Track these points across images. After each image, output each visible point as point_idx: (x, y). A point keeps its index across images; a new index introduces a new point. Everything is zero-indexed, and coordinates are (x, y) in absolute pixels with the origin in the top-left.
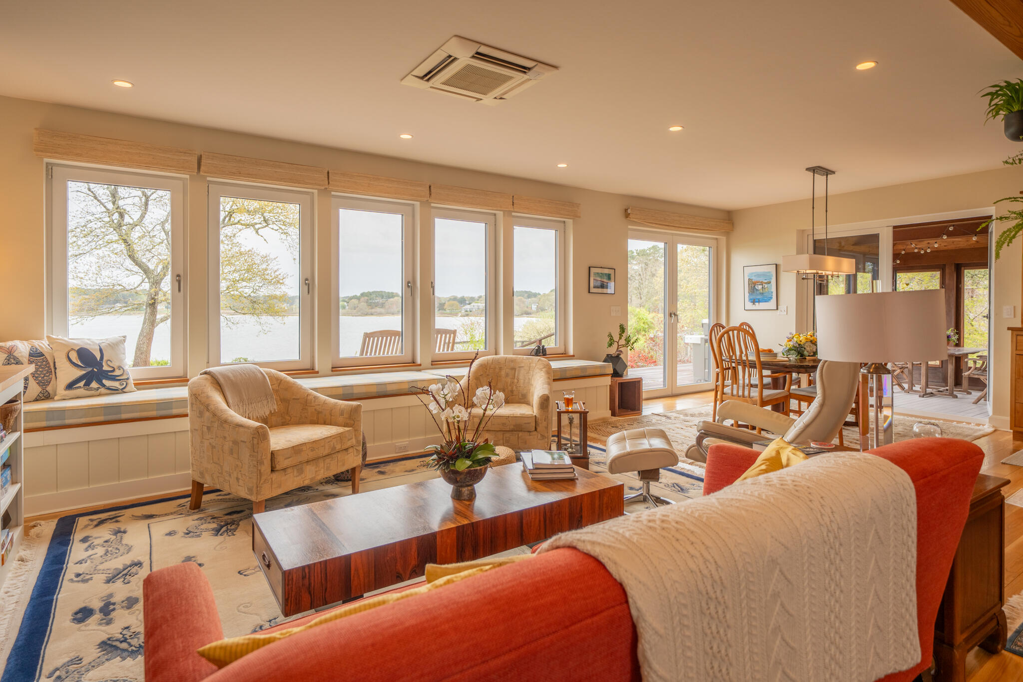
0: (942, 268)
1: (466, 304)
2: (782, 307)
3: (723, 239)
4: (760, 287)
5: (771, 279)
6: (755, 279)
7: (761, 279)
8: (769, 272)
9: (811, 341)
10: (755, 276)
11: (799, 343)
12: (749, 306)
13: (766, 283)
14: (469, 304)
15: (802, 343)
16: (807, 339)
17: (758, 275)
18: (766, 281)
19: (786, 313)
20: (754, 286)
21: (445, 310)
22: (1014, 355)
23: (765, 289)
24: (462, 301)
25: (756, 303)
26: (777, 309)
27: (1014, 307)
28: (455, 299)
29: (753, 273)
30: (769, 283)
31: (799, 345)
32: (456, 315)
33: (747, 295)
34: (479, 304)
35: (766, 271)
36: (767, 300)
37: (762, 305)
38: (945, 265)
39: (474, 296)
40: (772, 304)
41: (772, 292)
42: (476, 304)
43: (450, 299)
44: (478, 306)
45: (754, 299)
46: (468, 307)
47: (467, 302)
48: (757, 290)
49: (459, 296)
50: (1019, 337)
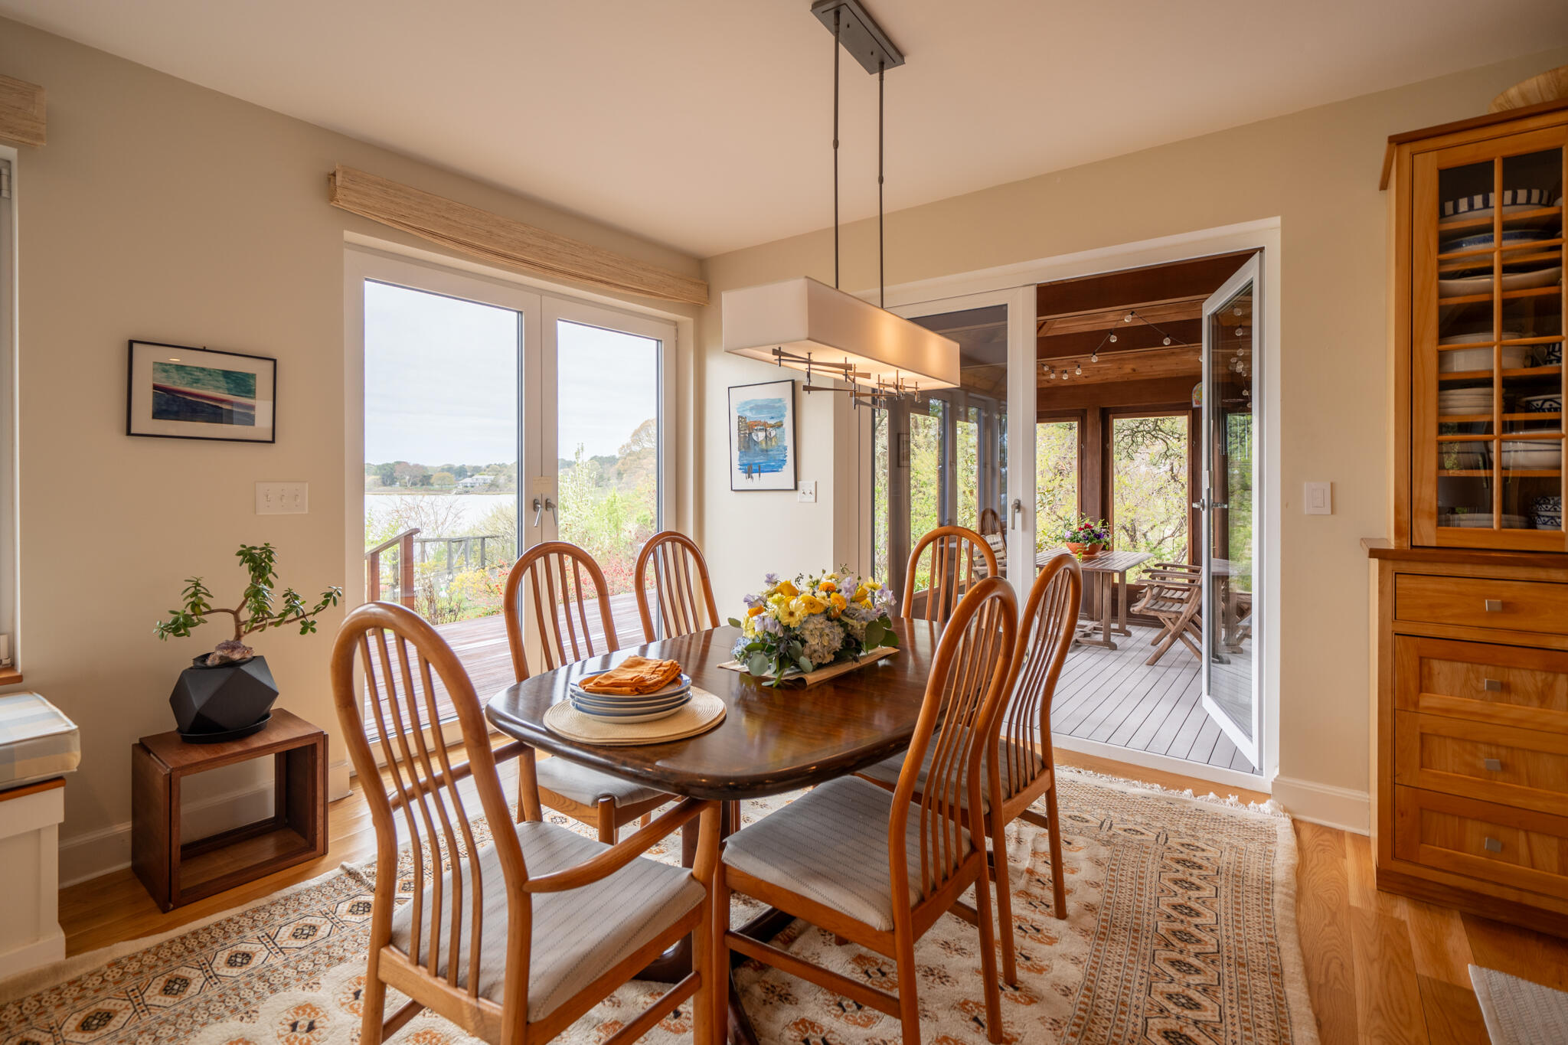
0: (1081, 416)
1: (466, 476)
2: (806, 483)
3: (687, 321)
4: (761, 435)
5: (783, 416)
6: (751, 416)
7: (763, 417)
8: (780, 400)
9: (826, 611)
10: (751, 409)
11: (785, 620)
12: (741, 480)
13: (772, 426)
14: (471, 476)
15: (794, 622)
16: (811, 604)
17: (758, 408)
18: (772, 422)
19: (813, 499)
20: (750, 434)
21: (432, 485)
22: (1389, 637)
23: (771, 439)
24: (461, 472)
25: (753, 475)
26: (796, 488)
27: (1332, 484)
28: (450, 469)
29: (746, 403)
30: (779, 425)
31: (787, 628)
32: (449, 492)
33: (736, 454)
34: (486, 477)
35: (773, 397)
36: (776, 467)
37: (766, 480)
38: (1085, 411)
39: (479, 465)
40: (785, 478)
41: (785, 449)
42: (481, 477)
43: (443, 470)
44: (485, 480)
45: (750, 465)
46: (468, 480)
47: (469, 474)
48: (756, 443)
49: (457, 464)
50: (1400, 580)
